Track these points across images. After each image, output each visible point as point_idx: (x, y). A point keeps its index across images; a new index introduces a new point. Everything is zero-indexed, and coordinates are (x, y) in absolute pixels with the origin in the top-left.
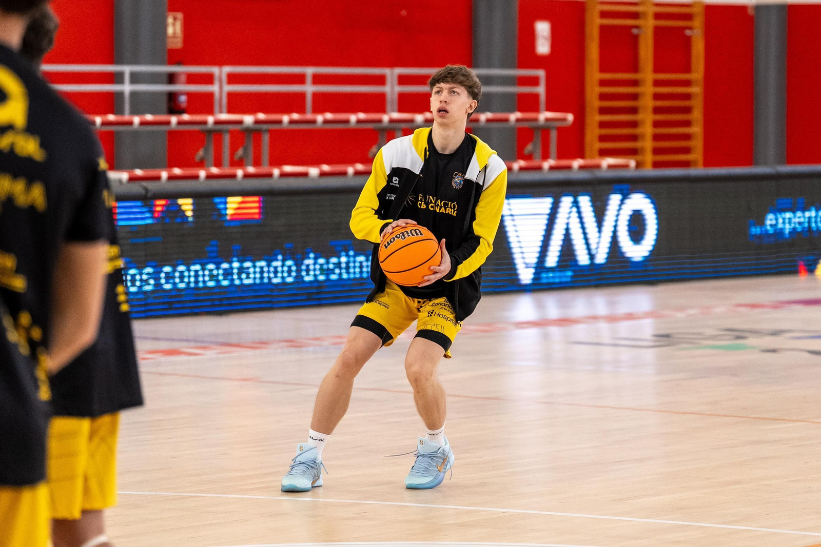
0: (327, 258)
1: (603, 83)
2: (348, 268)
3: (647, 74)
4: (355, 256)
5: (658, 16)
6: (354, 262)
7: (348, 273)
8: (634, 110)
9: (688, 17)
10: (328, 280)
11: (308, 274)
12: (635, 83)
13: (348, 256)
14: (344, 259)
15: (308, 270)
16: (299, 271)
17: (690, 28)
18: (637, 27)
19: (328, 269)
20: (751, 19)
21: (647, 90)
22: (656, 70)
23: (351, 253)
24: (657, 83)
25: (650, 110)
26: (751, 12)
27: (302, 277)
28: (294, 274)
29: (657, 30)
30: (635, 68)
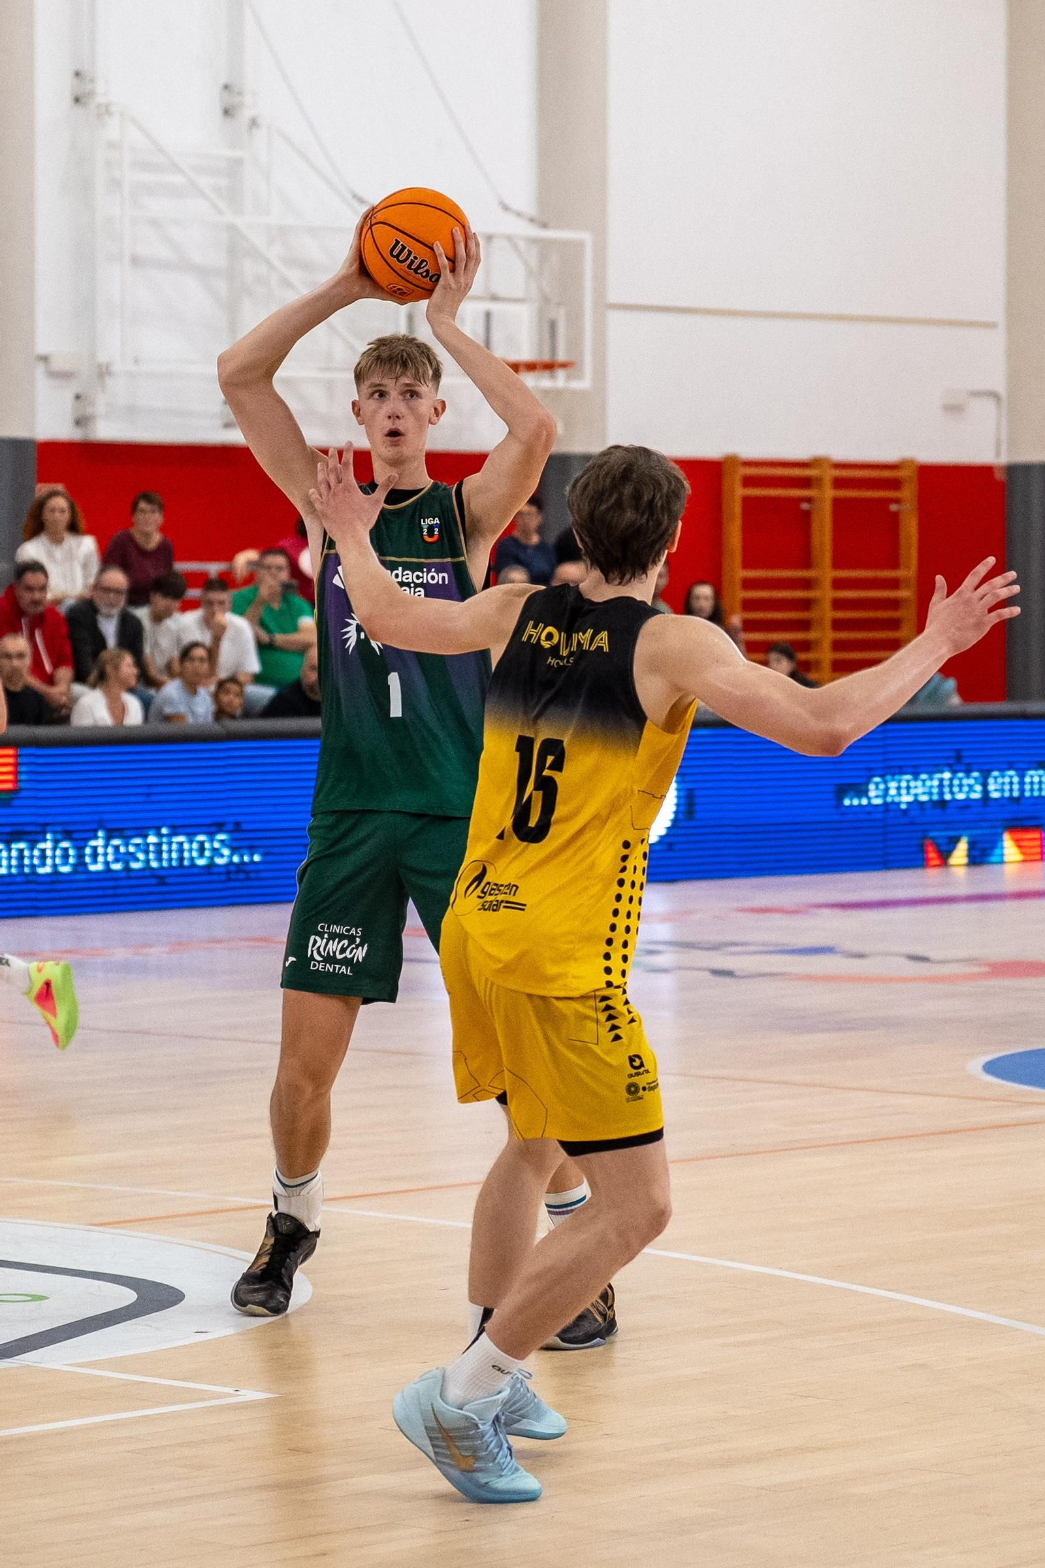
0: (127, 840)
1: (748, 584)
2: (159, 852)
3: (825, 572)
4: (170, 835)
5: (838, 483)
6: (170, 843)
7: (160, 859)
8: (805, 625)
9: (895, 484)
10: (127, 869)
11: (95, 861)
12: (807, 584)
13: (160, 835)
14: (152, 839)
15: (95, 855)
16: (80, 856)
17: (897, 501)
18: (809, 500)
19: (128, 853)
20: (1002, 486)
21: (825, 594)
22: (837, 565)
23: (164, 831)
24: (838, 584)
25: (828, 624)
26: (999, 476)
27: (85, 864)
28: (71, 860)
29: (839, 505)
30: (806, 562)
